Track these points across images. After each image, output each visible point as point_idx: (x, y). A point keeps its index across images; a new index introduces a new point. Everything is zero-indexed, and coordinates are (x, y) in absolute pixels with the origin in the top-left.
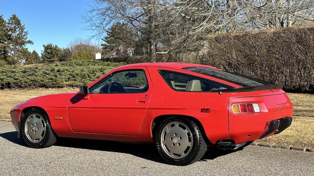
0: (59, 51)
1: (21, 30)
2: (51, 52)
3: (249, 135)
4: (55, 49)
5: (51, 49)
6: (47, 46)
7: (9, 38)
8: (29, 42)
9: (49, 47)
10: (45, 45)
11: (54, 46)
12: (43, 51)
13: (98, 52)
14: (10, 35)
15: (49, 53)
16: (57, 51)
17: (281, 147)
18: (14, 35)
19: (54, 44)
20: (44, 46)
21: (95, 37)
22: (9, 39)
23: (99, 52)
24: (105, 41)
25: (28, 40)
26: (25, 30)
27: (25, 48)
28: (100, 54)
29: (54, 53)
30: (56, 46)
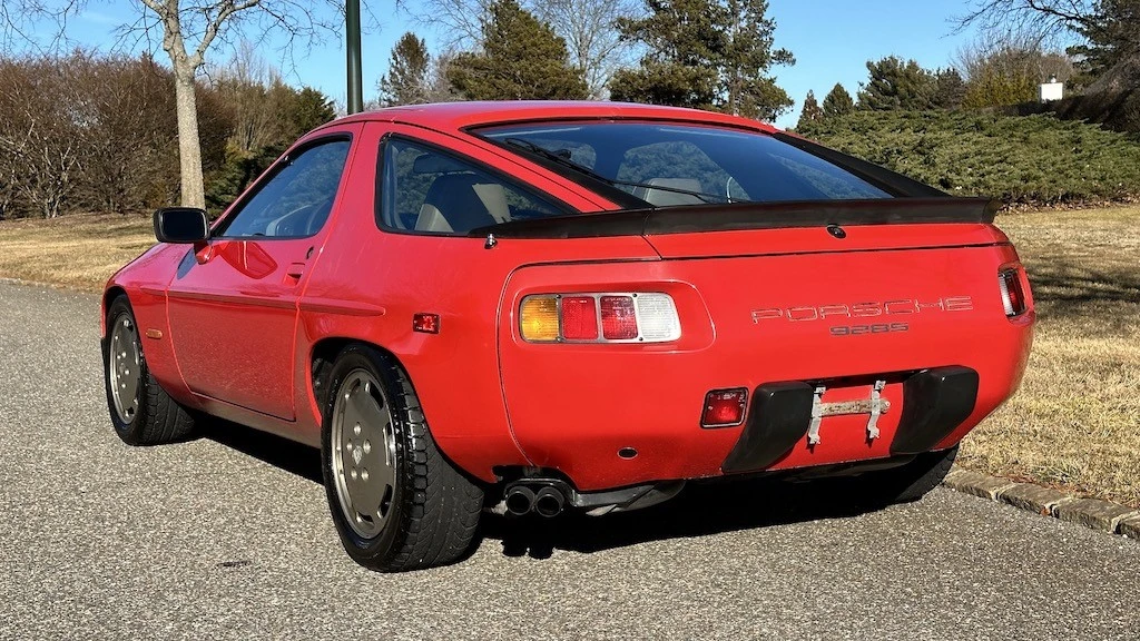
0: (921, 83)
1: (753, 15)
2: (894, 87)
3: (625, 453)
4: (908, 76)
5: (894, 74)
6: (880, 66)
7: (715, 43)
8: (783, 56)
9: (888, 67)
10: (875, 63)
11: (906, 65)
12: (865, 85)
13: (1051, 77)
14: (716, 36)
15: (886, 93)
16: (913, 83)
17: (1081, 517)
18: (731, 33)
19: (904, 59)
20: (869, 65)
21: (978, 21)
22: (715, 49)
23: (1054, 80)
24: (1085, 34)
25: (775, 47)
26: (767, 16)
27: (768, 77)
28: (1061, 85)
29: (902, 91)
30: (913, 66)
